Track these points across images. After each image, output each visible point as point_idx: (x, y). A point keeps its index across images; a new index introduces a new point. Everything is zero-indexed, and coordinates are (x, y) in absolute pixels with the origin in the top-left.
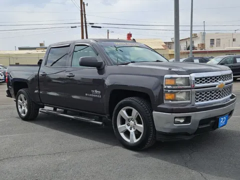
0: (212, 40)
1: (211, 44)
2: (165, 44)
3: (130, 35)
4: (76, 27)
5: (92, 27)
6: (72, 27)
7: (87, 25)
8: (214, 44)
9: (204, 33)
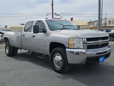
0: (110, 21)
1: (109, 23)
2: (88, 23)
3: (72, 19)
4: (48, 15)
5: (56, 15)
6: (47, 15)
7: (53, 14)
8: (110, 23)
9: (106, 18)
